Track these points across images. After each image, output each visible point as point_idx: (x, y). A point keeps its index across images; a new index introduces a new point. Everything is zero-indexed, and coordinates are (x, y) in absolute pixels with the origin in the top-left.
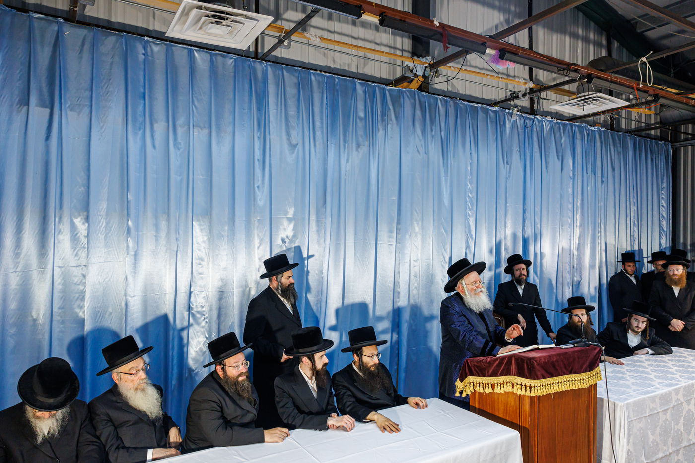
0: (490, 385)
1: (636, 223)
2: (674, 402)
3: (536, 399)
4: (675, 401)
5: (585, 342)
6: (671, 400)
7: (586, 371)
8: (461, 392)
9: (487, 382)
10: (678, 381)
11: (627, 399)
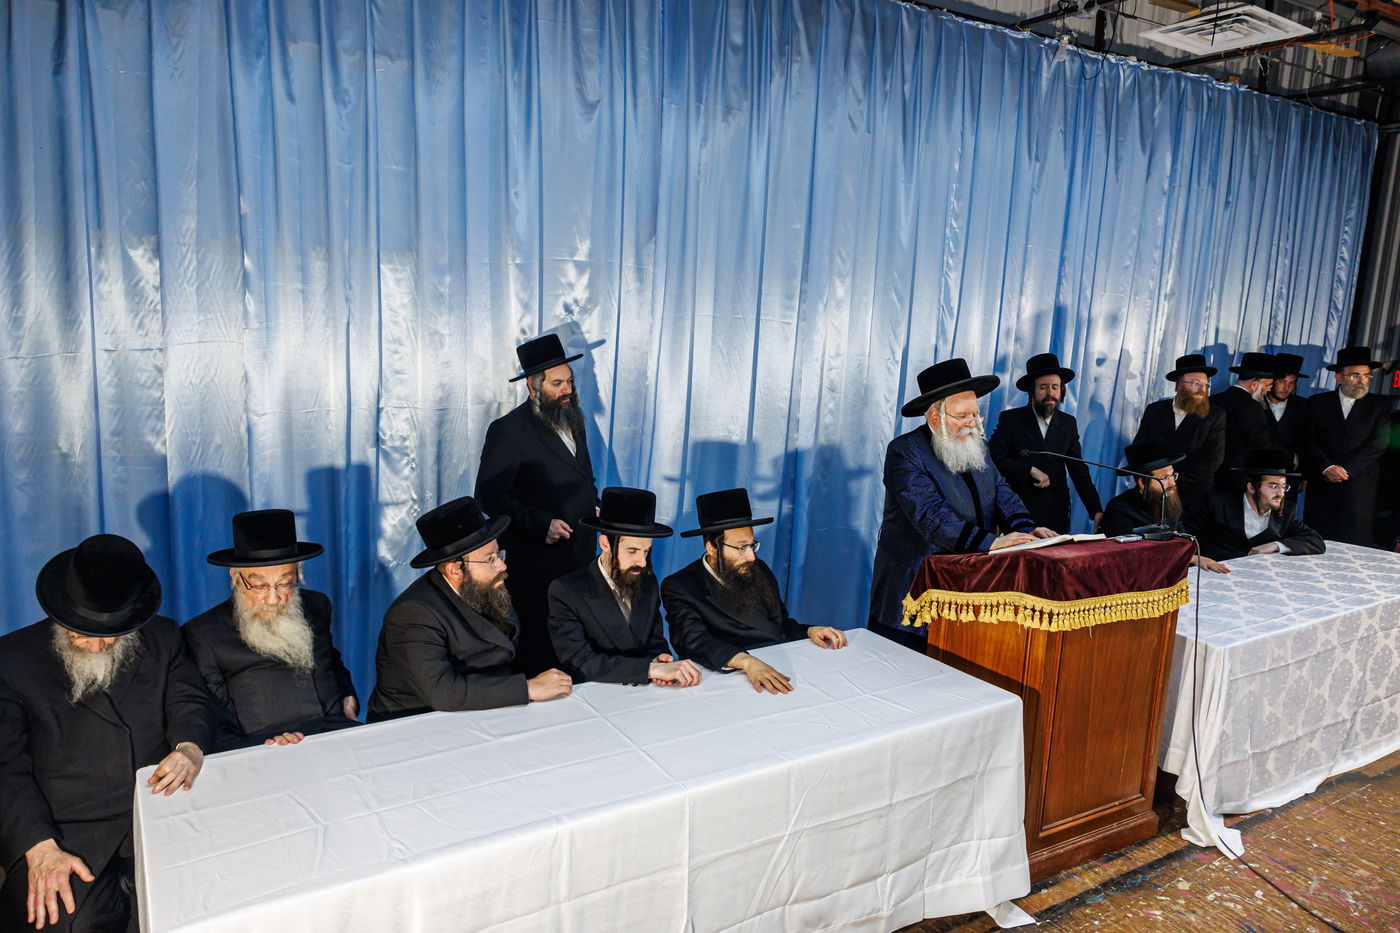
0: (971, 607)
1: (1284, 291)
2: (1319, 647)
3: (1059, 638)
4: (1323, 645)
5: (1166, 530)
6: (1315, 642)
7: (1160, 586)
8: (913, 619)
9: (965, 602)
10: (1333, 606)
11: (1231, 640)
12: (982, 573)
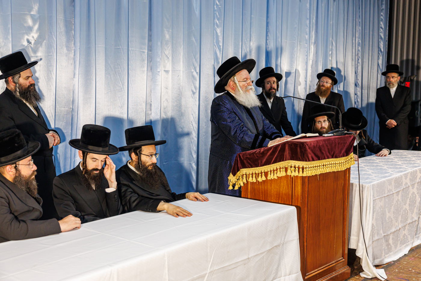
0: (263, 174)
1: (360, 41)
2: (404, 186)
3: (306, 180)
4: (405, 185)
5: (342, 131)
6: (402, 183)
7: (344, 156)
8: (234, 186)
9: (260, 172)
10: (406, 169)
11: (371, 182)
12: (267, 155)
